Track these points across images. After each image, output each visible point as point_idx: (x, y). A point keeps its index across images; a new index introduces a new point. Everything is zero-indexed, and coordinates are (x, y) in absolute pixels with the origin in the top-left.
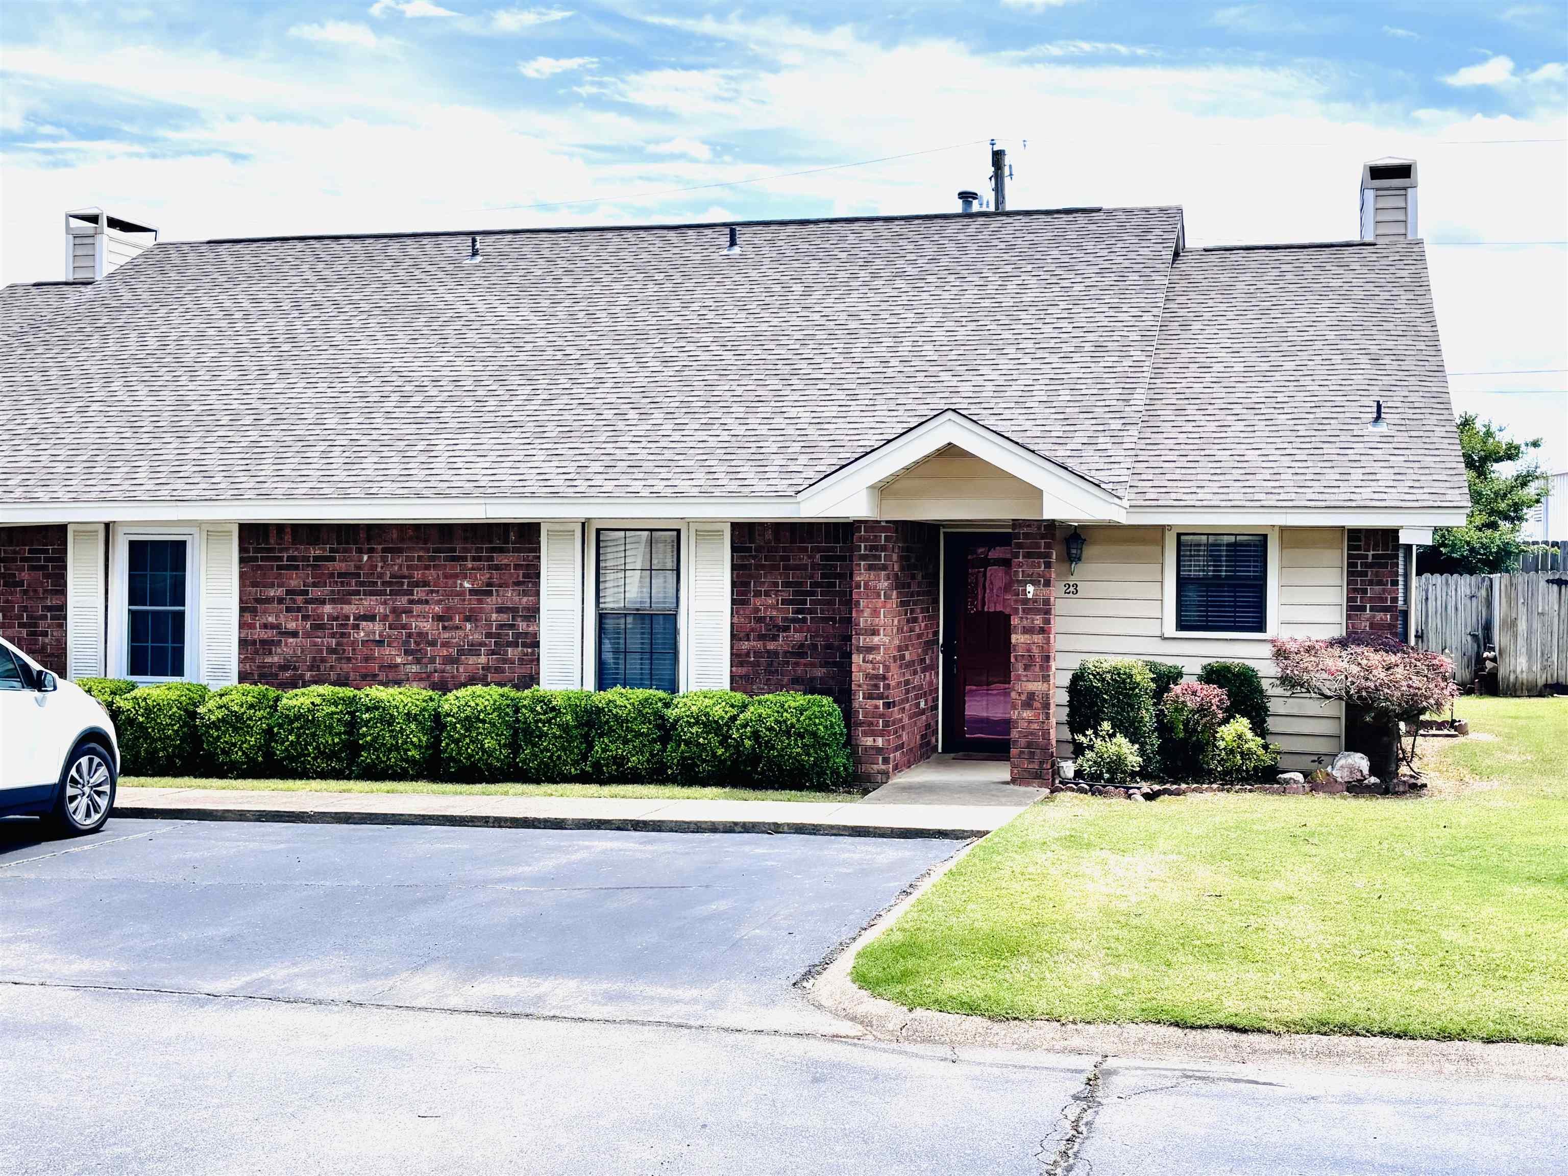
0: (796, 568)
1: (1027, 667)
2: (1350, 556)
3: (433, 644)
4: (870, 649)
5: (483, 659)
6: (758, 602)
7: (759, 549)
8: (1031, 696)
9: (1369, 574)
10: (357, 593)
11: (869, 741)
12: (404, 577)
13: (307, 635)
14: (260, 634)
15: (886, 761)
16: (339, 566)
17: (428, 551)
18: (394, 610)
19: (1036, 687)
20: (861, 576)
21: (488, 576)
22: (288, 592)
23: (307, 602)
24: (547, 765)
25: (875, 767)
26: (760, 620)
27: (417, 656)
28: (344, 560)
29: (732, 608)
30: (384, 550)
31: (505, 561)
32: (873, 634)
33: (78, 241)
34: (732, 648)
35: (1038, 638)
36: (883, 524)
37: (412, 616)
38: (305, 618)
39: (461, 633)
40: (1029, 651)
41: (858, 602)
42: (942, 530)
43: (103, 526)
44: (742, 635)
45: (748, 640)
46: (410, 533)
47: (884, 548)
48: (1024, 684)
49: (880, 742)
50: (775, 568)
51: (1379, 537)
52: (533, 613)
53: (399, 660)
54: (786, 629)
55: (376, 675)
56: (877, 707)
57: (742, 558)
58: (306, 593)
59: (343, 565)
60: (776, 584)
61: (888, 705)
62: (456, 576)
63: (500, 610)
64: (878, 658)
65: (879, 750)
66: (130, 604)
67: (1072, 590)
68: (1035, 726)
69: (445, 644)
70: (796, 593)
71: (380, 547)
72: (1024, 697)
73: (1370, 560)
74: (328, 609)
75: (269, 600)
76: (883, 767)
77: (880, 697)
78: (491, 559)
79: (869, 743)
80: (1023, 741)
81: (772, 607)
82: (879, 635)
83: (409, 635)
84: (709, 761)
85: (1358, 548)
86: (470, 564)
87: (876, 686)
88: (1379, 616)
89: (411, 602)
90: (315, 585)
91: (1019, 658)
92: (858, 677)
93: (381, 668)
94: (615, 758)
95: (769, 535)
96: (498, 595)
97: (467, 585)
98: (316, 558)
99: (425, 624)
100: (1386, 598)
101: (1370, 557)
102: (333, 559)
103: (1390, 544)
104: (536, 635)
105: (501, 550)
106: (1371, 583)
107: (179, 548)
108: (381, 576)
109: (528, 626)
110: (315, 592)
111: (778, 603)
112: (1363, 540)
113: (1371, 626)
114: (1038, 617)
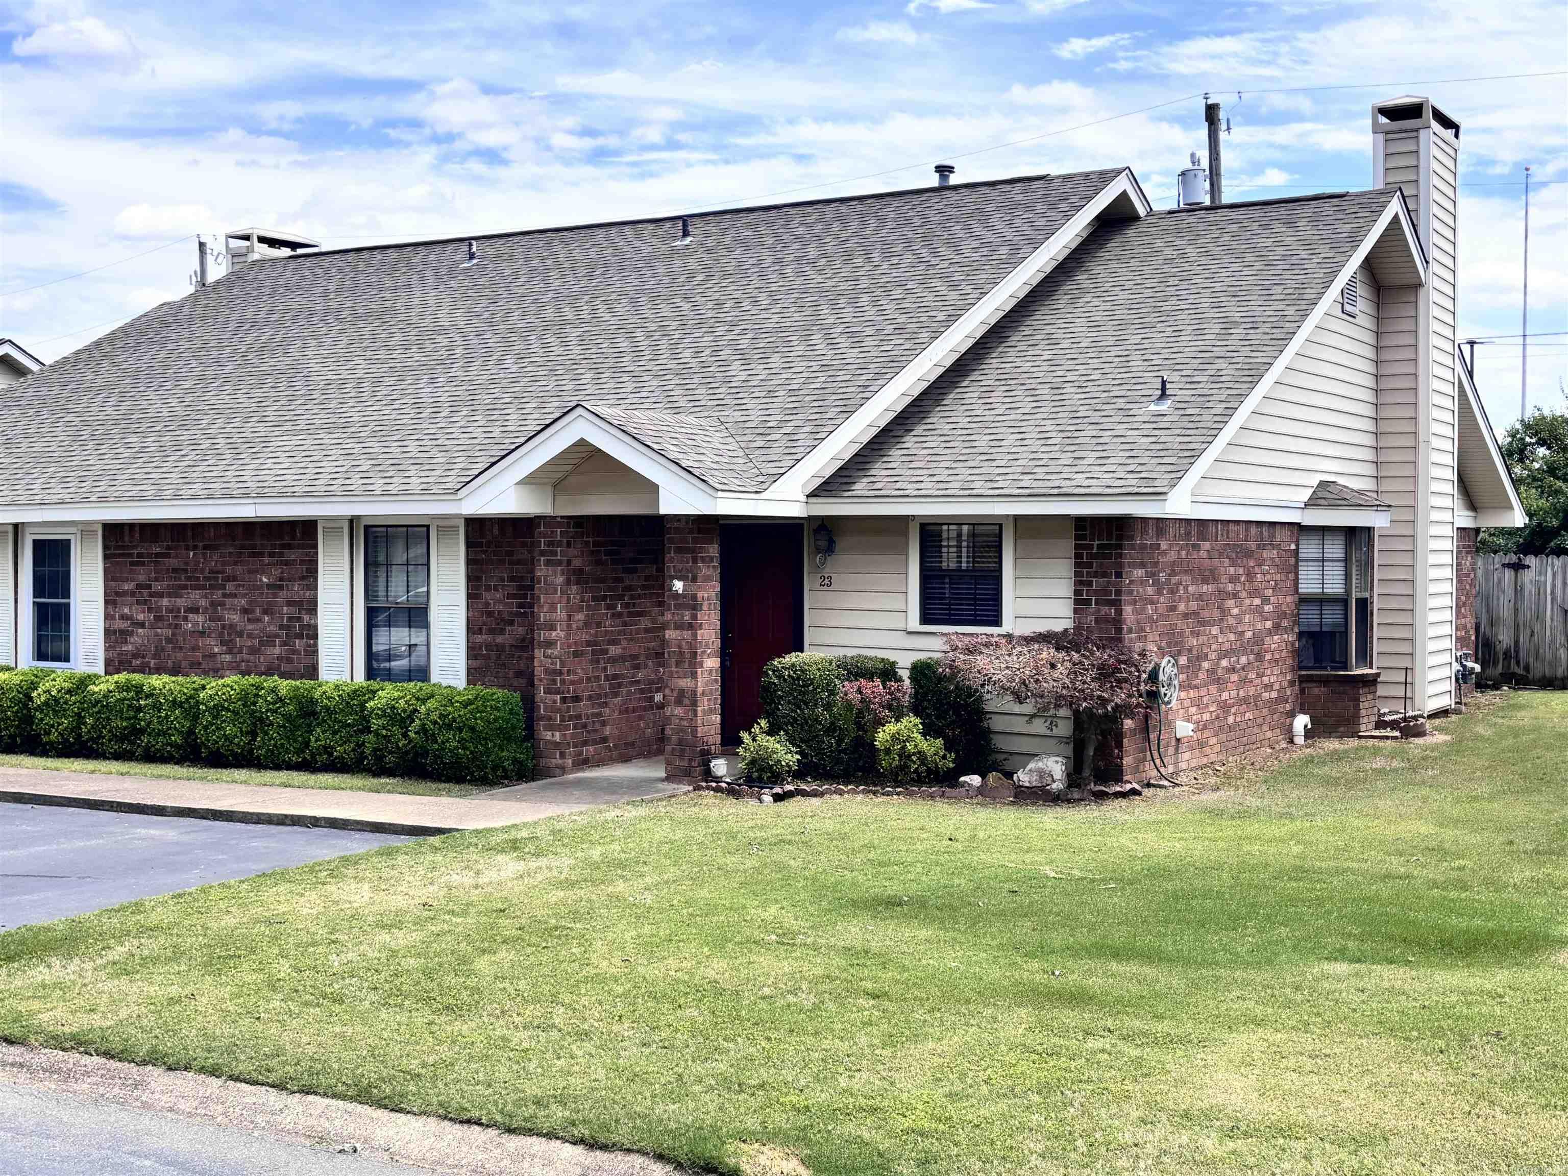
0: (518, 562)
1: (678, 664)
2: (1077, 547)
3: (240, 634)
4: (550, 644)
5: (277, 650)
6: (487, 596)
7: (489, 544)
8: (682, 692)
9: (1095, 565)
10: (185, 587)
11: (548, 735)
12: (218, 572)
13: (152, 627)
14: (120, 624)
15: (562, 755)
16: (173, 562)
17: (235, 547)
18: (213, 604)
19: (685, 683)
20: (541, 571)
21: (280, 570)
22: (138, 586)
23: (151, 595)
24: (272, 752)
25: (553, 760)
26: (490, 614)
27: (229, 646)
28: (177, 557)
29: (467, 602)
30: (205, 547)
31: (293, 557)
32: (551, 630)
33: (236, 260)
34: (468, 641)
35: (687, 634)
36: (559, 519)
37: (226, 609)
38: (150, 610)
39: (260, 625)
40: (680, 647)
41: (539, 597)
43: (11, 529)
44: (476, 628)
45: (481, 634)
46: (223, 531)
47: (559, 544)
48: (677, 680)
49: (558, 737)
50: (501, 562)
51: (1104, 525)
52: (312, 607)
53: (216, 650)
54: (511, 623)
55: (200, 664)
56: (555, 702)
57: (476, 553)
58: (150, 587)
59: (176, 561)
60: (503, 580)
61: (564, 700)
62: (255, 571)
63: (289, 603)
64: (556, 652)
65: (557, 745)
66: (34, 597)
68: (685, 723)
69: (250, 636)
70: (520, 588)
71: (201, 544)
72: (676, 694)
73: (1095, 550)
74: (165, 602)
75: (124, 594)
76: (560, 761)
77: (558, 692)
78: (281, 555)
79: (548, 738)
80: (674, 739)
81: (500, 601)
82: (556, 630)
83: (223, 627)
84: (393, 752)
85: (1083, 538)
86: (266, 560)
87: (554, 681)
88: (1105, 609)
89: (224, 595)
90: (156, 580)
91: (672, 654)
92: (539, 671)
93: (204, 656)
94: (325, 747)
95: (496, 531)
96: (288, 590)
97: (265, 580)
98: (157, 555)
99: (235, 617)
100: (1111, 591)
101: (1095, 547)
102: (167, 556)
103: (1114, 533)
104: (316, 627)
105: (289, 547)
106: (1096, 575)
107: (65, 546)
108: (202, 571)
109: (310, 619)
110: (157, 587)
111: (504, 596)
112: (1088, 528)
113: (1097, 621)
114: (687, 612)
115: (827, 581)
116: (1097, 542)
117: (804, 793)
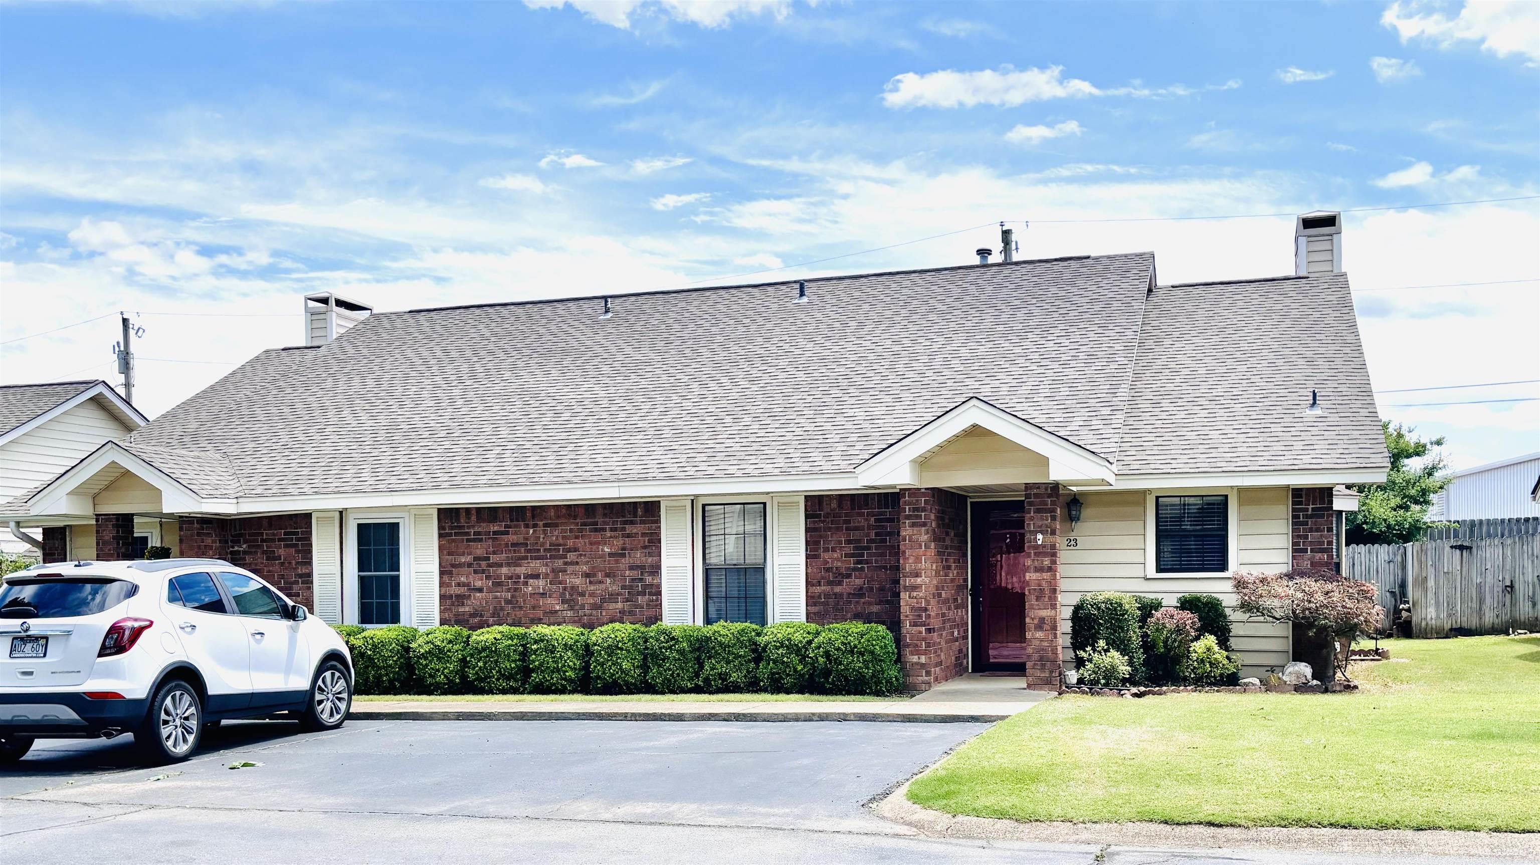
0: (856, 529)
1: (1038, 599)
2: (1294, 510)
3: (582, 594)
4: (915, 588)
5: (620, 605)
6: (826, 556)
7: (827, 515)
8: (1042, 620)
9: (1310, 523)
10: (526, 558)
11: (915, 659)
12: (560, 545)
13: (490, 591)
14: (454, 590)
15: (928, 673)
16: (512, 538)
17: (577, 524)
18: (553, 571)
19: (1044, 613)
20: (906, 531)
21: (622, 542)
22: (475, 559)
23: (489, 566)
24: (669, 681)
25: (920, 678)
26: (828, 570)
27: (571, 604)
28: (515, 533)
29: (807, 562)
30: (545, 525)
31: (635, 531)
32: (917, 576)
34: (807, 592)
35: (1047, 576)
36: (923, 491)
37: (567, 574)
38: (488, 578)
39: (603, 586)
40: (1040, 586)
41: (904, 552)
42: (969, 501)
43: (338, 514)
44: (815, 581)
45: (820, 585)
46: (564, 511)
47: (924, 510)
48: (1037, 611)
49: (923, 659)
50: (839, 529)
51: (1316, 494)
52: (656, 569)
53: (558, 608)
54: (849, 576)
55: (541, 619)
56: (921, 632)
57: (815, 522)
58: (488, 559)
59: (515, 537)
60: (840, 542)
61: (929, 631)
62: (598, 543)
63: (631, 568)
64: (921, 594)
65: (923, 666)
66: (359, 571)
67: (1073, 543)
68: (1046, 644)
69: (592, 595)
70: (856, 548)
71: (541, 523)
72: (1036, 622)
73: (1310, 513)
74: (504, 570)
75: (461, 565)
76: (927, 678)
77: (923, 624)
78: (624, 529)
79: (914, 660)
80: (1036, 656)
81: (838, 560)
82: (921, 577)
83: (565, 589)
84: (791, 675)
85: (1300, 503)
86: (608, 534)
87: (920, 616)
88: (1318, 556)
89: (566, 563)
90: (494, 553)
91: (1032, 591)
92: (905, 609)
93: (545, 613)
94: (720, 674)
95: (834, 505)
96: (630, 556)
97: (606, 550)
98: (495, 533)
99: (576, 580)
100: (1324, 542)
101: (1310, 510)
102: (507, 533)
103: (1326, 499)
104: (659, 586)
105: (632, 523)
106: (1311, 530)
107: (393, 529)
108: (543, 544)
109: (653, 579)
110: (494, 558)
111: (842, 556)
112: (1304, 496)
113: (1312, 564)
114: (1046, 559)
115: (1072, 543)
116: (1311, 506)
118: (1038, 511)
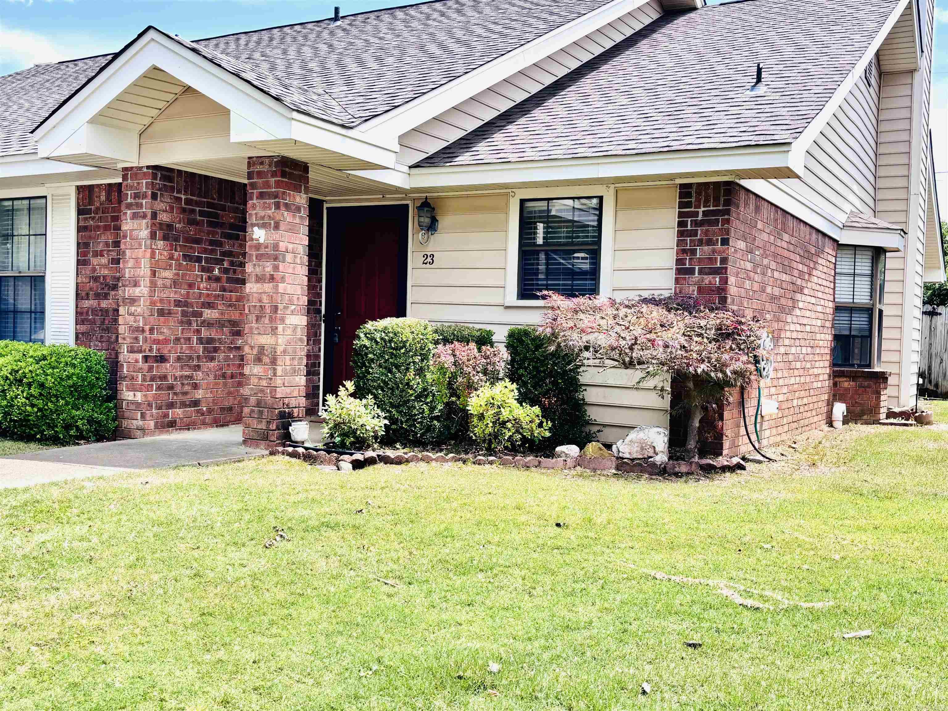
1: (258, 319)
2: (681, 215)
4: (133, 301)
6: (95, 261)
7: (97, 210)
8: (262, 350)
9: (699, 232)
11: (130, 396)
15: (143, 417)
19: (265, 340)
20: (127, 225)
25: (134, 422)
26: (96, 279)
29: (77, 268)
32: (135, 286)
34: (76, 306)
35: (268, 287)
40: (260, 301)
41: (125, 253)
42: (326, 206)
44: (83, 294)
45: (88, 299)
48: (256, 337)
49: (140, 397)
51: (710, 191)
54: (114, 288)
56: (137, 361)
57: (86, 219)
60: (108, 244)
61: (146, 359)
64: (139, 310)
65: (138, 404)
68: (264, 383)
72: (255, 352)
73: (700, 217)
76: (142, 423)
77: (140, 351)
79: (130, 398)
80: (253, 400)
81: (105, 266)
82: (139, 286)
85: (689, 205)
87: (137, 340)
88: (708, 279)
91: (252, 309)
92: (123, 329)
95: (103, 196)
100: (716, 259)
101: (701, 214)
103: (722, 199)
106: (701, 242)
111: (109, 262)
112: (694, 195)
113: (700, 290)
114: (269, 263)
115: (429, 260)
117: (386, 460)
118: (261, 196)
